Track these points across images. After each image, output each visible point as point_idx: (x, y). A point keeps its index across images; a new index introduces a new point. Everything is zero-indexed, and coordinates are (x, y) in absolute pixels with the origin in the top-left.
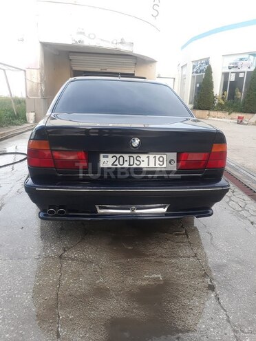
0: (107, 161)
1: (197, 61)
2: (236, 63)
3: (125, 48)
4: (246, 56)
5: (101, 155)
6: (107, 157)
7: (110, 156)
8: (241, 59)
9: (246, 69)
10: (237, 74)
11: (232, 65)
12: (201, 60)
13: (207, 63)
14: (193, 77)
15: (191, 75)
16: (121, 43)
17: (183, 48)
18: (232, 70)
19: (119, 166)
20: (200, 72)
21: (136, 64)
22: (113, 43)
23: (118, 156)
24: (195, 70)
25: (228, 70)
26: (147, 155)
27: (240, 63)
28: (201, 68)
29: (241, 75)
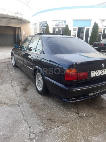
0: (93, 74)
1: (41, 22)
2: (58, 24)
3: (19, 16)
4: (62, 21)
5: (92, 72)
6: (93, 72)
7: (94, 72)
8: (60, 23)
9: (62, 27)
10: (59, 28)
11: (56, 25)
12: (43, 22)
13: (46, 23)
14: (40, 29)
15: (39, 28)
16: (17, 13)
17: (33, 16)
18: (57, 27)
19: (97, 75)
20: (43, 27)
21: (21, 23)
22: (14, 13)
23: (96, 71)
24: (41, 26)
25: (55, 27)
26: (104, 70)
27: (59, 24)
28: (43, 25)
29: (60, 29)
